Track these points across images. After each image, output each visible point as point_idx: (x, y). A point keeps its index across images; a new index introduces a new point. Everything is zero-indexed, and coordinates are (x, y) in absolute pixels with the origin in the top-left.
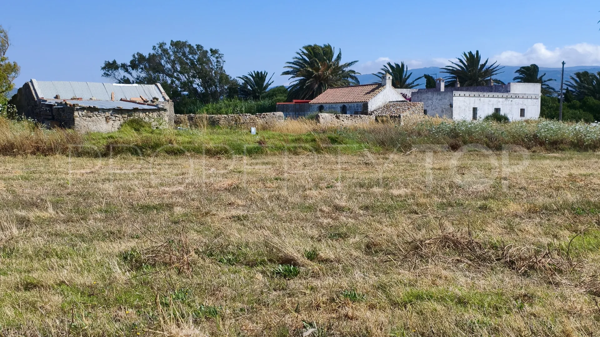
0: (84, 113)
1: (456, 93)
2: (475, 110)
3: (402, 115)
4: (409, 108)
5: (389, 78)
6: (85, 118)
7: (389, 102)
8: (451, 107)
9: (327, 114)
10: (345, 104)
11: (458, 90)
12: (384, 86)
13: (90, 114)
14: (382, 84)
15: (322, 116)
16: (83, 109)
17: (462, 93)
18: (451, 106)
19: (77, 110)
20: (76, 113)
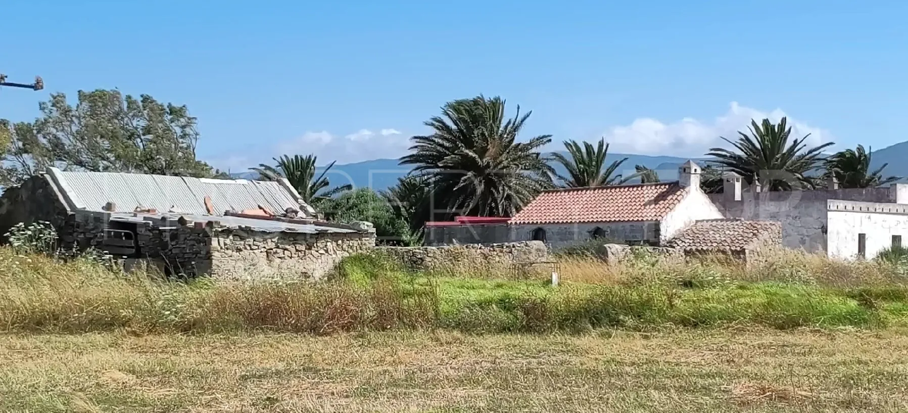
0: (228, 241)
1: (832, 204)
2: (862, 237)
3: (748, 248)
4: (754, 234)
5: (695, 170)
6: (229, 252)
7: (697, 221)
8: (823, 232)
9: (617, 246)
10: (600, 226)
11: (835, 196)
12: (684, 188)
13: (240, 244)
14: (680, 184)
15: (612, 250)
16: (227, 232)
17: (841, 204)
18: (825, 230)
19: (217, 234)
20: (214, 242)
